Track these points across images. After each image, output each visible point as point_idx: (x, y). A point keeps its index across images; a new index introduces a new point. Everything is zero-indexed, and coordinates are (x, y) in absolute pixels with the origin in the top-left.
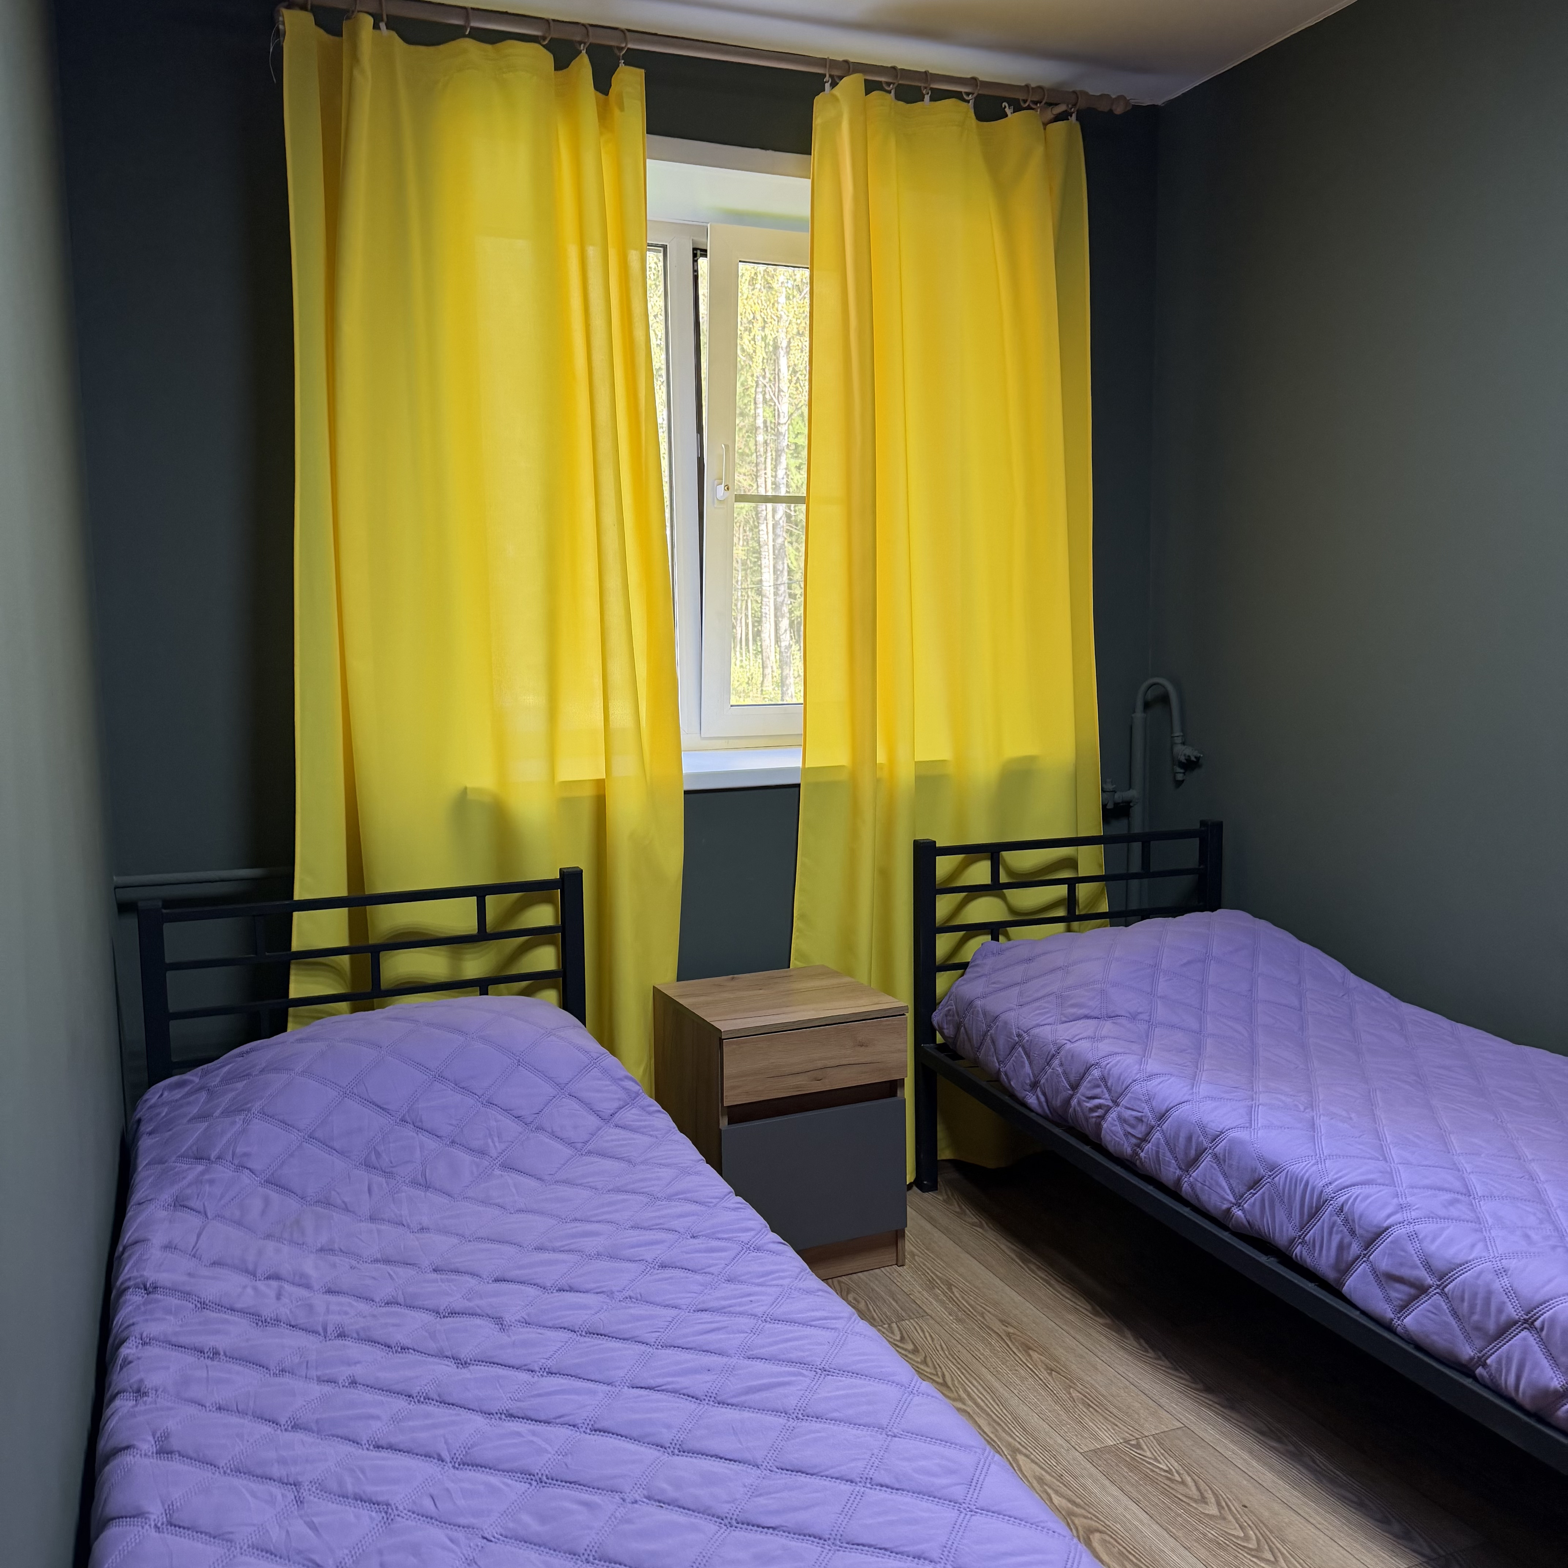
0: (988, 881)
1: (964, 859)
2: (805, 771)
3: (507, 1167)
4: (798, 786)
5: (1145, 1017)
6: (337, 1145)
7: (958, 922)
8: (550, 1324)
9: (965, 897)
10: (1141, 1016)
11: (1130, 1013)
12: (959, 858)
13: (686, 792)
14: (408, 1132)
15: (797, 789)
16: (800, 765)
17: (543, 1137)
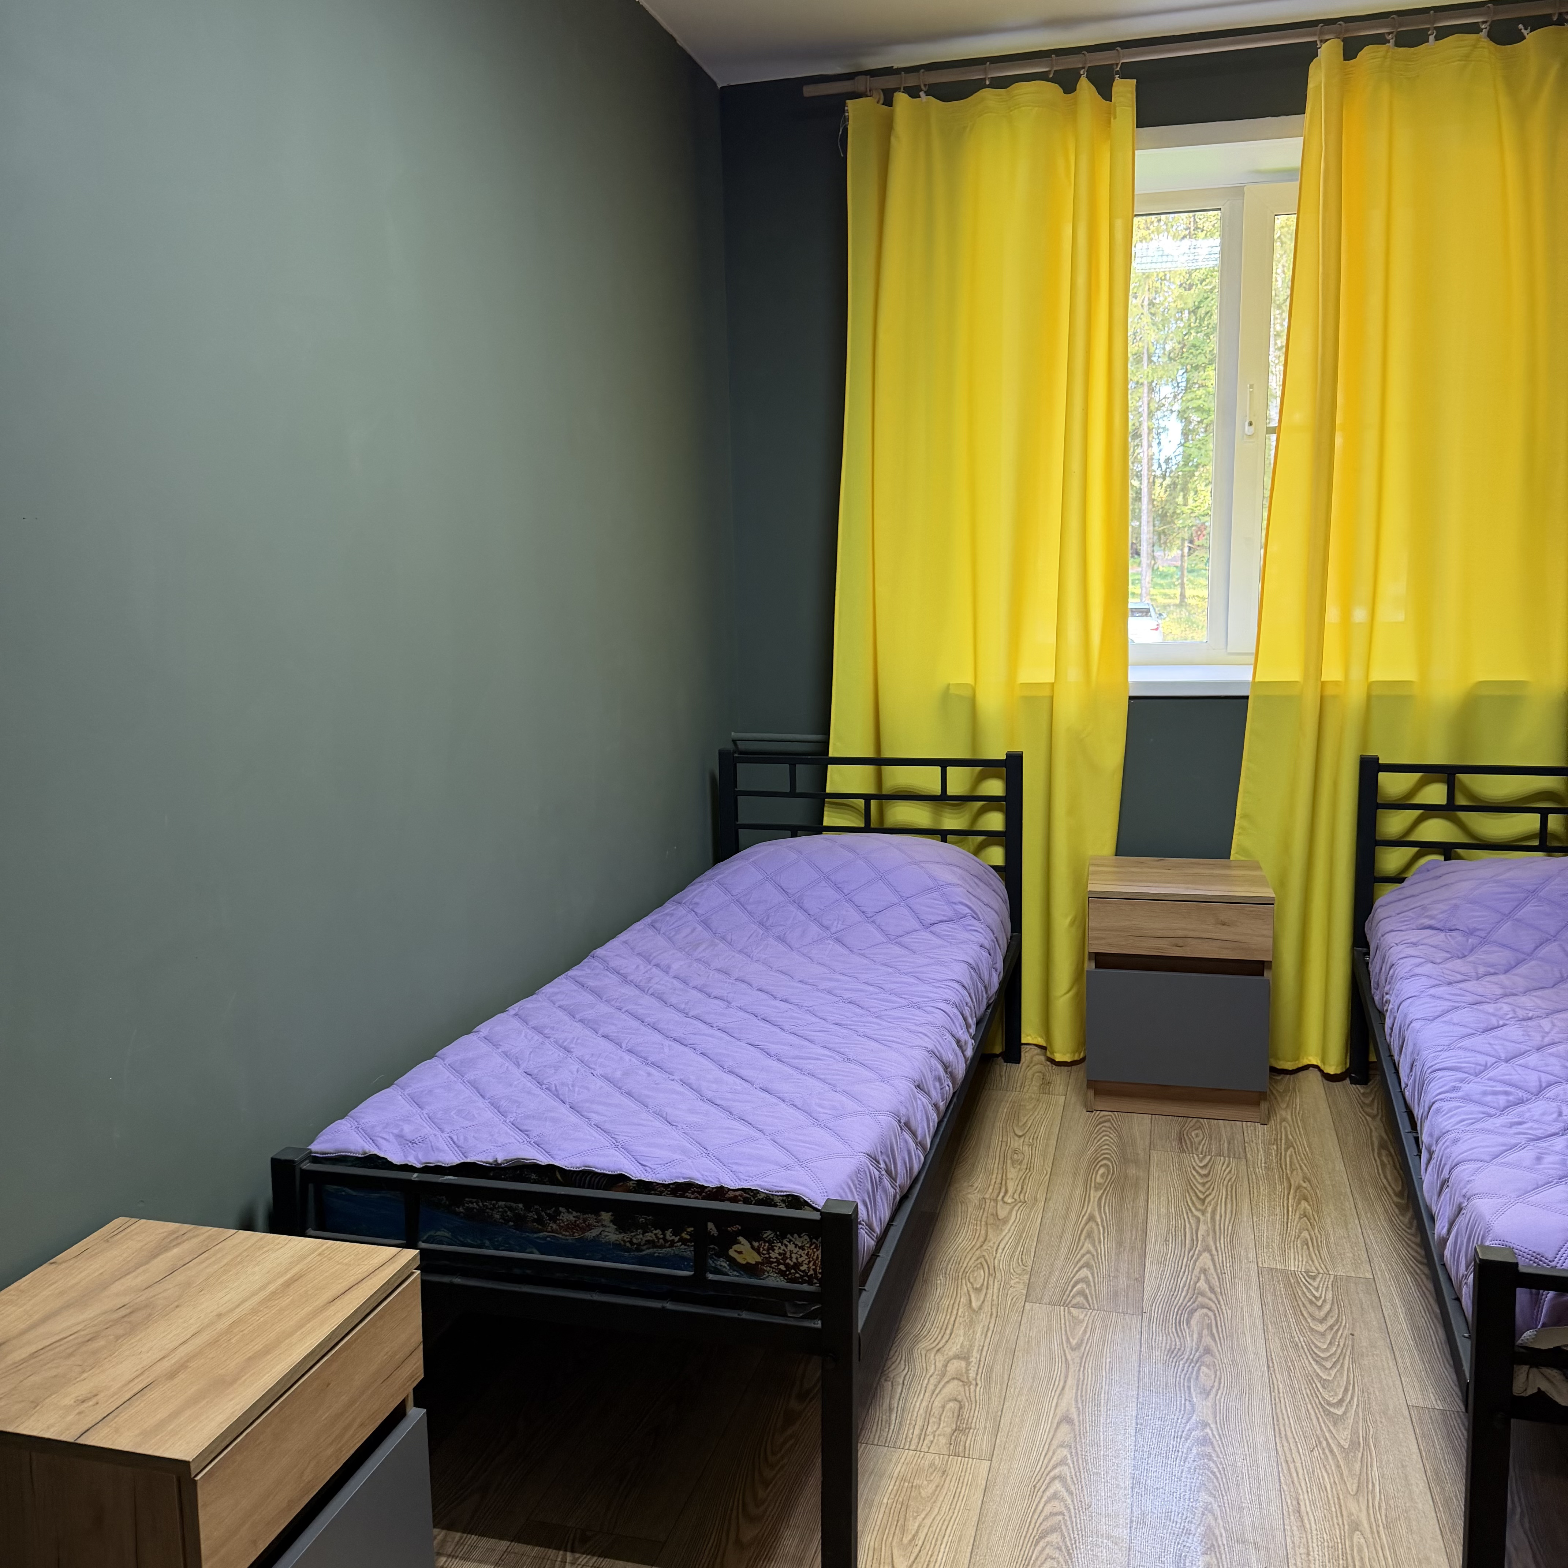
0: (1443, 801)
1: (1422, 777)
2: (1255, 684)
3: (838, 940)
4: (1247, 697)
5: (1483, 934)
6: (749, 908)
7: (1413, 838)
8: (749, 1011)
9: (1422, 814)
10: (1478, 933)
11: (1468, 929)
12: (1416, 776)
13: (1131, 698)
14: (792, 908)
15: (1246, 700)
16: (1250, 679)
17: (871, 928)
